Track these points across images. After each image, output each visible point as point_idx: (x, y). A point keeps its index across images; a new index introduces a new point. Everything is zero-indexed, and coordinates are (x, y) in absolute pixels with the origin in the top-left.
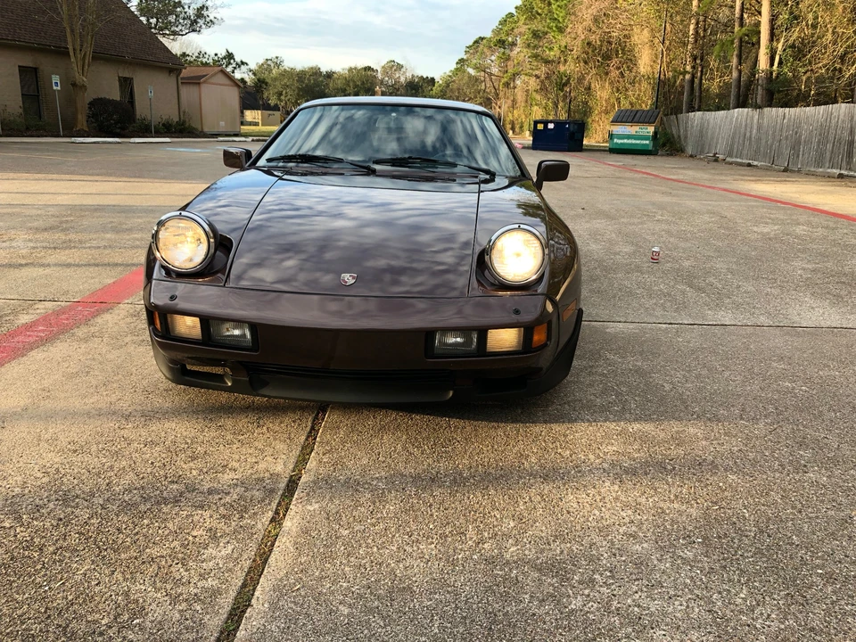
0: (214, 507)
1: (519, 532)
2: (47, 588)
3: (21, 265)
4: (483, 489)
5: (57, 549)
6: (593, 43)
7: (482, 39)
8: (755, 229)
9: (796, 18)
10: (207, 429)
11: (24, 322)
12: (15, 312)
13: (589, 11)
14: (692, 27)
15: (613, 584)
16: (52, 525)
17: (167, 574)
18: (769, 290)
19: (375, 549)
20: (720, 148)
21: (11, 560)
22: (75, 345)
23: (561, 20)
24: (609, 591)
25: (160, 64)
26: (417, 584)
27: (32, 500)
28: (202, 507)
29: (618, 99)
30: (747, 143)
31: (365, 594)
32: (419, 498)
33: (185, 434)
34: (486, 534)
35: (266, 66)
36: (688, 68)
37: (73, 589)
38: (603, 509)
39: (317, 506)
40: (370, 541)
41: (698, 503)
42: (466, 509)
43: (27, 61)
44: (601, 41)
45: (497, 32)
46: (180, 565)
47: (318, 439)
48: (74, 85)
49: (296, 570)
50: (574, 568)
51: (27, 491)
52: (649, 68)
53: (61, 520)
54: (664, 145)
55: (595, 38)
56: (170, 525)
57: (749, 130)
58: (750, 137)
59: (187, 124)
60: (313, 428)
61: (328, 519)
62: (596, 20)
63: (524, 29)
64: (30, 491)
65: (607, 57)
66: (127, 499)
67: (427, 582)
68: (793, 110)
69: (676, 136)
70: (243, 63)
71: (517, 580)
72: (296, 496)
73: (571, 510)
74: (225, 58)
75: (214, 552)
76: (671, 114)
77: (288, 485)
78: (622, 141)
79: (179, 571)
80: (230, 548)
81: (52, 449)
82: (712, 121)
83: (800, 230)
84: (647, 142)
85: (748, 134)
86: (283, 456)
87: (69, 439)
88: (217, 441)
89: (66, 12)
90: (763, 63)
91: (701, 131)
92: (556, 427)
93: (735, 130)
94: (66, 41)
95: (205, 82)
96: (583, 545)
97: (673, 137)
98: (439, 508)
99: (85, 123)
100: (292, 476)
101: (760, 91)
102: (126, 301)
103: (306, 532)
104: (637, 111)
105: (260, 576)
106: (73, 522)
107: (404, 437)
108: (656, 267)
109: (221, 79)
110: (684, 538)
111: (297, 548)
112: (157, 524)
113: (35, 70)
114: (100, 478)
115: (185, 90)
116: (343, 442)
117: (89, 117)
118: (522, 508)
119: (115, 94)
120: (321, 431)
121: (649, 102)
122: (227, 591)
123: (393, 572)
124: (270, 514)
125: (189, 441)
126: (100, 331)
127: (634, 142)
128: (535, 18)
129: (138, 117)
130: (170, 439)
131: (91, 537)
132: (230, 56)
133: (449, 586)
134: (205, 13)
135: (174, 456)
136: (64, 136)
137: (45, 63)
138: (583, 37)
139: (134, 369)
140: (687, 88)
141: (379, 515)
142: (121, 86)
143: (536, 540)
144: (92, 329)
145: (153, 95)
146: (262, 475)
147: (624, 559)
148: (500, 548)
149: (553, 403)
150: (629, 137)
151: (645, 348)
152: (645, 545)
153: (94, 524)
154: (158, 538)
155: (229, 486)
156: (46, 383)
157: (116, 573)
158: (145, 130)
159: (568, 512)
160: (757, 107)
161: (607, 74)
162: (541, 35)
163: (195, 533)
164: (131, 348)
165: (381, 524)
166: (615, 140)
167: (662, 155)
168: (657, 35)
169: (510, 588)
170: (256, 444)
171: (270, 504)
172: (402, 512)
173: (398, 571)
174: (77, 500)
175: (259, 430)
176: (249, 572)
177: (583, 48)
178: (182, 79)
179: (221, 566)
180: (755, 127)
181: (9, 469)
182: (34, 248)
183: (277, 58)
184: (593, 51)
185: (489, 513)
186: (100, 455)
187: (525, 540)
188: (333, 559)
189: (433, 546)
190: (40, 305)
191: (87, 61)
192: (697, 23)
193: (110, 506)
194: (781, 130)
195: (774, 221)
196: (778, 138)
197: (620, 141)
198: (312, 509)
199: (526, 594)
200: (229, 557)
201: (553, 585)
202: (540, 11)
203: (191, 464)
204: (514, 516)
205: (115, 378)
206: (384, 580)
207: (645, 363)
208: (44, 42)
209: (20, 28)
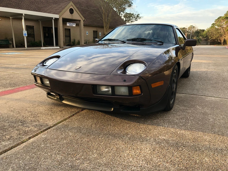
7: (221, 17)
39: (45, 136)
43: (95, 29)
45: (226, 15)
61: (43, 141)
72: (44, 132)
75: (4, 143)
77: (47, 129)
80: (9, 143)
89: (104, 18)
100: (50, 127)
103: (33, 143)
111: (24, 147)
113: (97, 31)
124: (31, 136)
137: (99, 30)
155: (32, 126)
171: (35, 133)
191: (108, 29)
198: (43, 137)
208: (99, 25)
209: (94, 22)
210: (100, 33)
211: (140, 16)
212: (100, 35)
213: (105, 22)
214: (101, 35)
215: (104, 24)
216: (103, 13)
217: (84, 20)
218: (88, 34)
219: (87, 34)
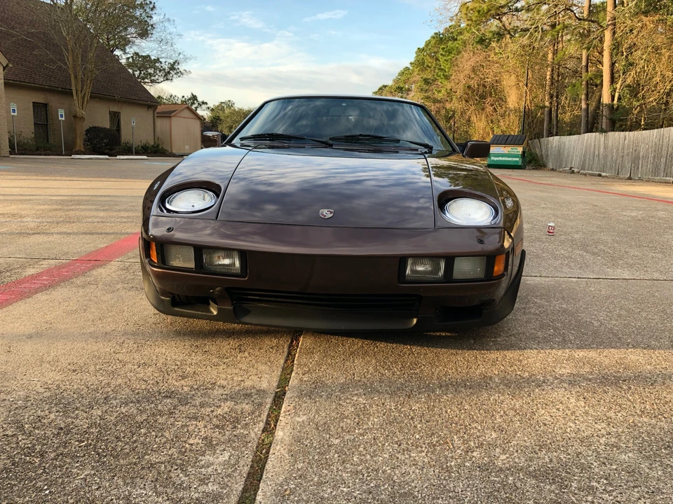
0: (208, 419)
1: (503, 442)
2: (47, 492)
3: (29, 234)
4: (458, 405)
5: (58, 455)
6: (472, 86)
7: (385, 86)
8: (624, 213)
9: (631, 64)
10: (194, 354)
11: (30, 273)
12: (23, 267)
13: (469, 63)
14: (548, 73)
15: (613, 491)
16: (53, 433)
17: (167, 479)
18: (653, 254)
19: (368, 457)
20: (575, 164)
21: (13, 465)
22: (75, 290)
23: (447, 70)
24: (611, 498)
25: (142, 102)
26: (417, 490)
27: (34, 411)
28: (196, 418)
29: (492, 129)
30: (596, 159)
31: (368, 499)
32: (400, 412)
33: (174, 357)
34: (472, 444)
35: (221, 107)
36: (547, 104)
37: (74, 493)
38: (576, 422)
39: (305, 418)
40: (361, 449)
41: (665, 418)
42: (447, 422)
43: (40, 98)
44: (478, 85)
45: (396, 81)
46: (179, 471)
47: (295, 362)
48: (75, 117)
49: (294, 475)
50: (569, 476)
51: (29, 404)
52: (517, 105)
53: (61, 429)
54: (530, 162)
55: (473, 83)
56: (167, 434)
57: (597, 149)
58: (599, 155)
59: (161, 147)
60: (289, 353)
61: (318, 429)
62: (474, 70)
63: (418, 78)
64: (32, 404)
65: (483, 97)
66: (124, 411)
67: (426, 487)
68: (632, 133)
69: (539, 155)
70: (203, 103)
71: (515, 486)
72: (283, 409)
73: (546, 422)
74: (190, 99)
75: (211, 459)
76: (535, 138)
77: (274, 400)
78: (497, 159)
79: (179, 477)
80: (227, 455)
81: (53, 369)
82: (567, 143)
83: (661, 214)
84: (518, 159)
85: (597, 153)
86: (266, 376)
87: (69, 361)
88: (204, 363)
89: (71, 63)
90: (606, 99)
91: (559, 151)
92: (510, 354)
93: (586, 150)
94: (70, 85)
95: (174, 116)
96: (569, 454)
97: (537, 156)
98: (421, 421)
99: (82, 146)
100: (277, 393)
101: (604, 120)
102: (117, 260)
103: (298, 440)
104: (509, 136)
105: (260, 481)
106: (74, 431)
107: (373, 361)
108: (553, 238)
109: (187, 113)
110: (665, 448)
111: (292, 456)
112: (153, 433)
113: (46, 105)
114: (98, 393)
115: (159, 122)
116: (319, 365)
117: (86, 141)
118: (499, 420)
119: (105, 123)
120: (297, 355)
121: (517, 130)
122: (228, 496)
123: (389, 478)
124: (262, 425)
125: (179, 363)
126: (96, 280)
127: (507, 159)
128: (426, 70)
129: (123, 141)
130: (161, 361)
131: (90, 445)
132: (194, 98)
133: (449, 491)
134: (176, 67)
135: (166, 375)
136: (65, 155)
137: (53, 100)
138: (464, 82)
139: (125, 308)
140: (546, 119)
141: (365, 427)
142: (111, 118)
143: (522, 449)
144: (89, 279)
145: (135, 125)
146: (249, 392)
147: (615, 467)
148: (490, 457)
149: (500, 335)
150: (503, 155)
151: (565, 295)
152: (630, 455)
153: (93, 433)
154: (155, 446)
155: (219, 400)
156: (48, 318)
157: (116, 478)
158: (128, 150)
159: (545, 425)
160: (603, 131)
161: (483, 109)
162: (431, 81)
163: (191, 441)
164: (123, 293)
165: (369, 434)
166: (492, 158)
167: (529, 169)
168: (523, 79)
169: (511, 494)
170: (240, 366)
171: (260, 416)
172: (387, 424)
173: (396, 477)
174: (77, 412)
175: (241, 354)
176: (248, 477)
177: (464, 90)
178: (158, 113)
179: (219, 471)
180: (602, 147)
181: (13, 385)
182: (40, 223)
183: (229, 101)
184: (472, 93)
185: (470, 425)
186: (98, 374)
187: (511, 449)
188: (329, 466)
189: (424, 454)
190: (45, 262)
191: (86, 99)
192: (552, 70)
193: (108, 417)
194: (623, 149)
195: (638, 209)
196: (621, 154)
197: (496, 159)
198: (301, 420)
199: (529, 500)
200: (226, 463)
201: (553, 492)
202: (430, 65)
203: (183, 382)
204: (494, 428)
205: (109, 314)
206: (383, 485)
207: (569, 306)
208: (53, 84)
209: (35, 74)
210: (61, 112)
211: (182, 67)
212: (60, 119)
213: (76, 77)
214: (63, 119)
215: (73, 83)
216: (67, 50)
217: (7, 65)
218: (16, 114)
219: (13, 114)
